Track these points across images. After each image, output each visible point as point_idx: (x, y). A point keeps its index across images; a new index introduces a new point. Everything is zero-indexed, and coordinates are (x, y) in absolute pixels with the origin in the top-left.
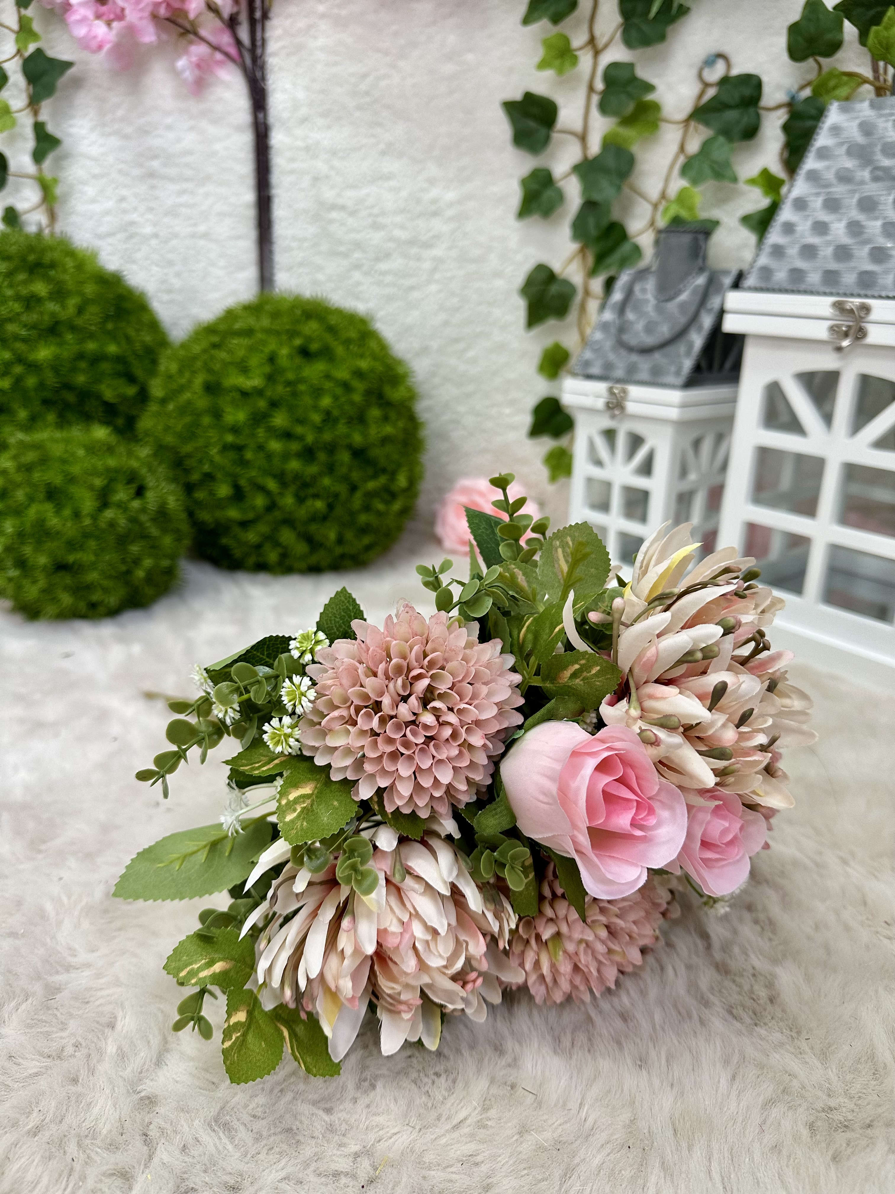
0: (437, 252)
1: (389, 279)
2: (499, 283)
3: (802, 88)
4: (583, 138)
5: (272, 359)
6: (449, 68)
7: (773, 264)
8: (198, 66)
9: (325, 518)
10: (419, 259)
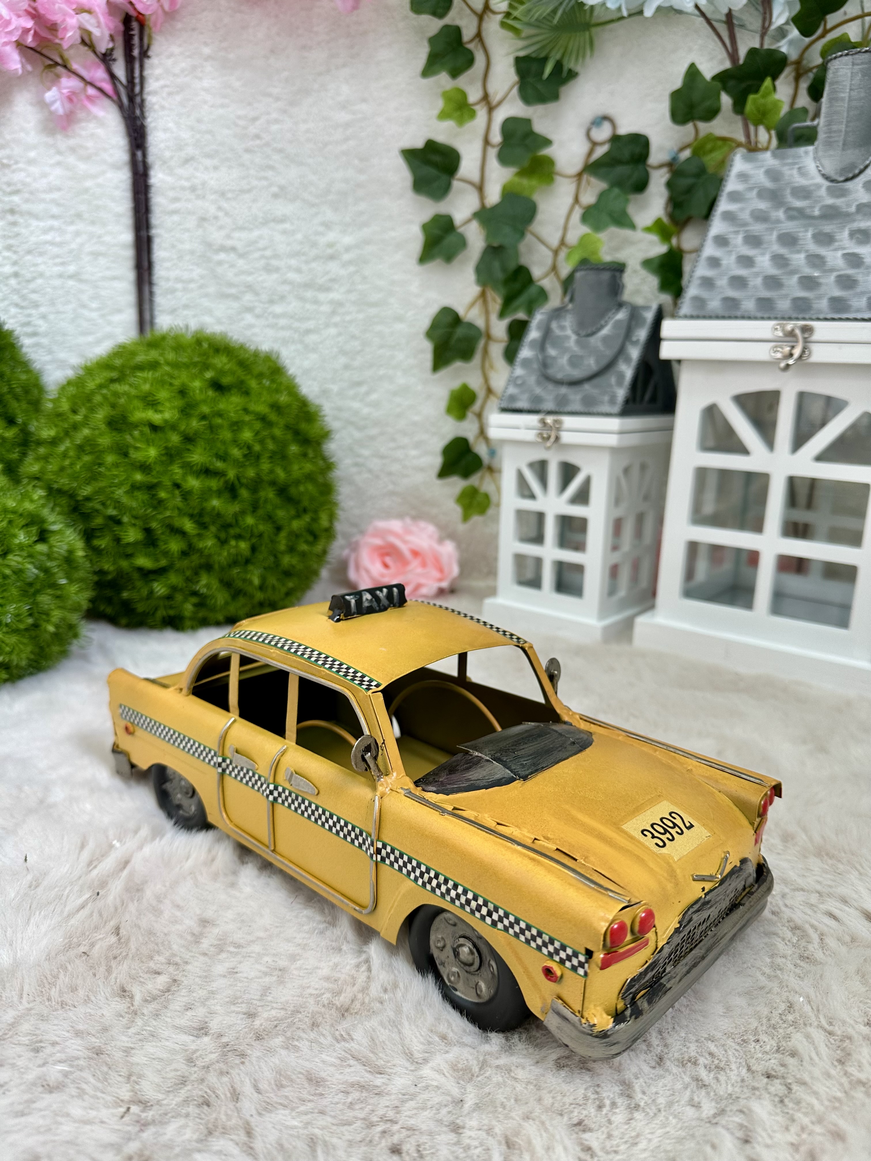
0: (333, 296)
1: (282, 322)
2: (399, 326)
3: (682, 149)
4: (480, 188)
5: (183, 392)
6: (344, 117)
7: (704, 294)
8: (70, 99)
9: (247, 561)
10: (316, 302)
